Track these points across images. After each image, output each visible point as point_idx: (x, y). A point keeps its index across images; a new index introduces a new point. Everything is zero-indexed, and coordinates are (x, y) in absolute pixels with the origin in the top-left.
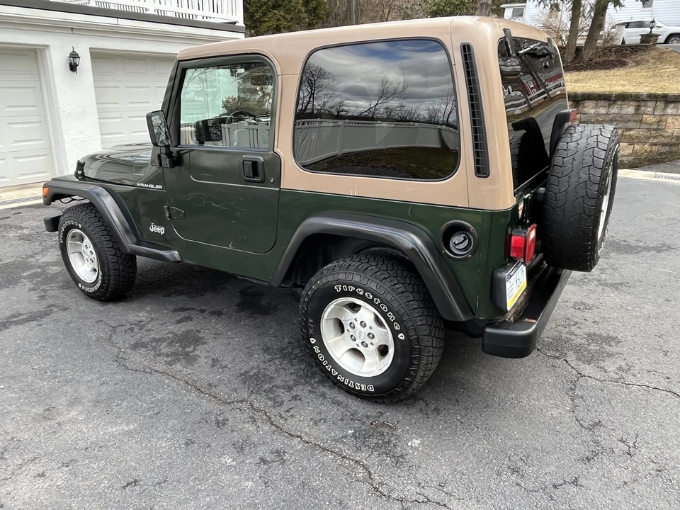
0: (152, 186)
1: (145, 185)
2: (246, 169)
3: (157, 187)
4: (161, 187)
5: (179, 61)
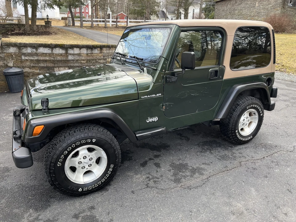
0: (154, 95)
1: (149, 96)
2: (212, 74)
3: (157, 95)
4: (160, 94)
5: (180, 27)
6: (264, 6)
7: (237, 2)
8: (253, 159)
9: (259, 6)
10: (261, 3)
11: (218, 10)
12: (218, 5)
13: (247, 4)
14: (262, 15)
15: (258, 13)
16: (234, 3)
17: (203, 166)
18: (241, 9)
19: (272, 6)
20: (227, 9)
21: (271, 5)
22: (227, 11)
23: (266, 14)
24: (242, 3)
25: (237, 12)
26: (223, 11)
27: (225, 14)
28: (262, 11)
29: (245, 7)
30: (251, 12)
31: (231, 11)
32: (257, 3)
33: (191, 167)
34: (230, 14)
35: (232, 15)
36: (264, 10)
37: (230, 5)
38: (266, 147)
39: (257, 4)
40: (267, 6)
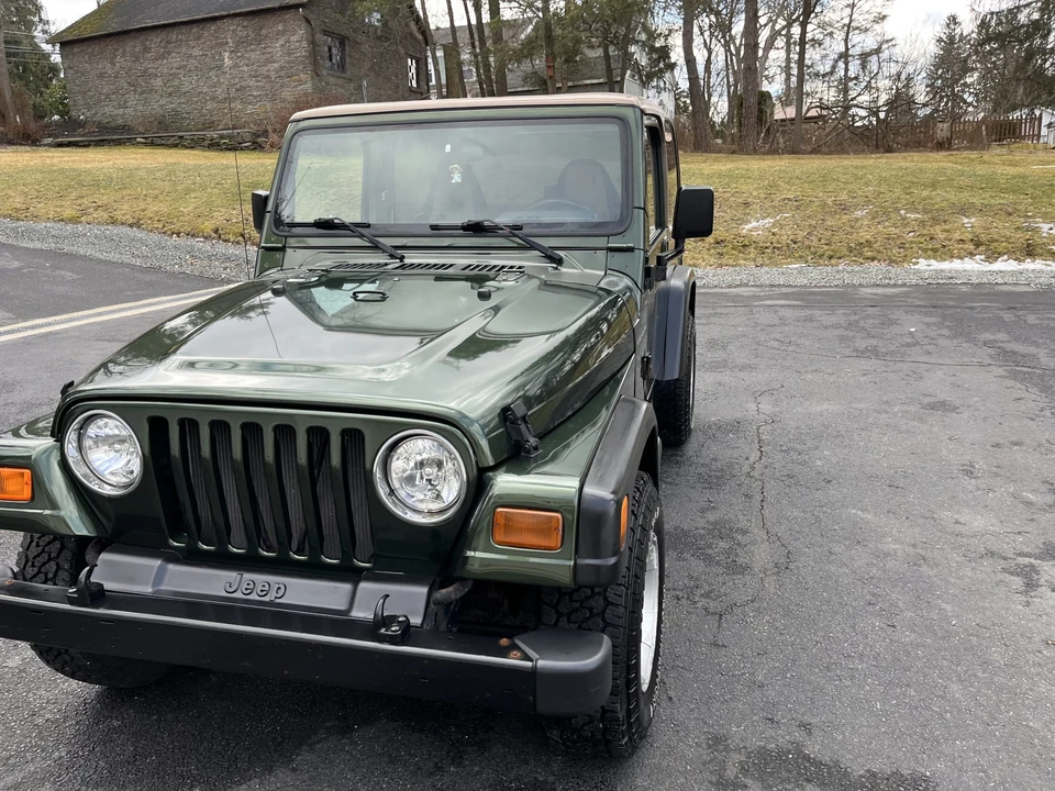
5: (644, 114)
6: (255, 68)
7: (150, 48)
8: (752, 460)
9: (236, 66)
10: (239, 54)
11: (77, 72)
12: (74, 54)
13: (190, 56)
14: (255, 97)
15: (237, 90)
16: (137, 49)
17: (711, 517)
18: (171, 75)
19: (282, 68)
20: (118, 72)
21: (276, 65)
22: (116, 77)
23: (267, 95)
24: (169, 53)
25: (158, 82)
26: (101, 76)
27: (112, 87)
28: (252, 83)
29: (186, 66)
30: (215, 87)
31: (136, 80)
32: (227, 54)
33: (697, 528)
34: (135, 91)
35: (142, 93)
36: (257, 81)
37: (124, 55)
38: (736, 426)
39: (226, 60)
40: (266, 68)
